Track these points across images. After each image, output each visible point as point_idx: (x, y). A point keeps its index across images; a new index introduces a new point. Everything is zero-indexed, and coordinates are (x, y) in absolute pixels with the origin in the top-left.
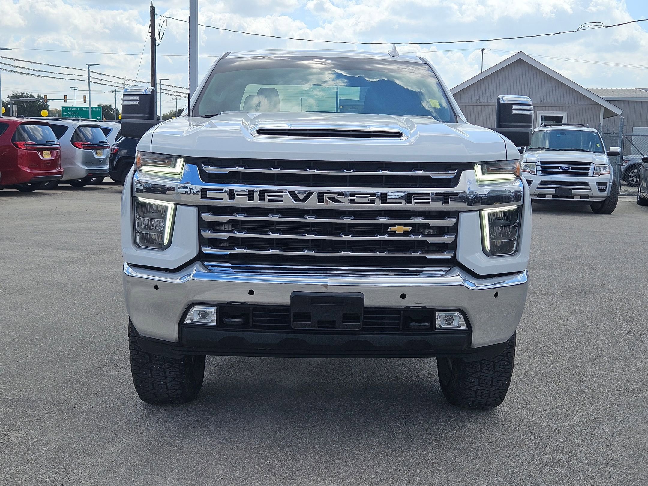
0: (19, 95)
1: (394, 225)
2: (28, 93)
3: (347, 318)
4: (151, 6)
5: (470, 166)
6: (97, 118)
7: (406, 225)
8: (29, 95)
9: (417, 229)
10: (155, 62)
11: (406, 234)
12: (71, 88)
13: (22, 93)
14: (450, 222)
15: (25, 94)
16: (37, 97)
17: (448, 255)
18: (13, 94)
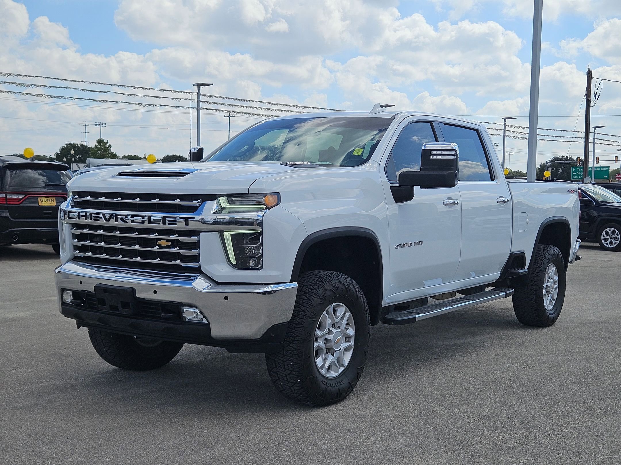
0: (560, 158)
1: (160, 240)
2: (568, 156)
3: (125, 305)
4: (588, 70)
5: (213, 197)
6: (605, 177)
7: (168, 240)
8: (568, 158)
9: (175, 243)
10: (588, 122)
11: (168, 247)
12: (618, 150)
13: (563, 157)
14: (193, 239)
15: (565, 157)
16: (576, 159)
17: (195, 265)
18: (554, 158)
